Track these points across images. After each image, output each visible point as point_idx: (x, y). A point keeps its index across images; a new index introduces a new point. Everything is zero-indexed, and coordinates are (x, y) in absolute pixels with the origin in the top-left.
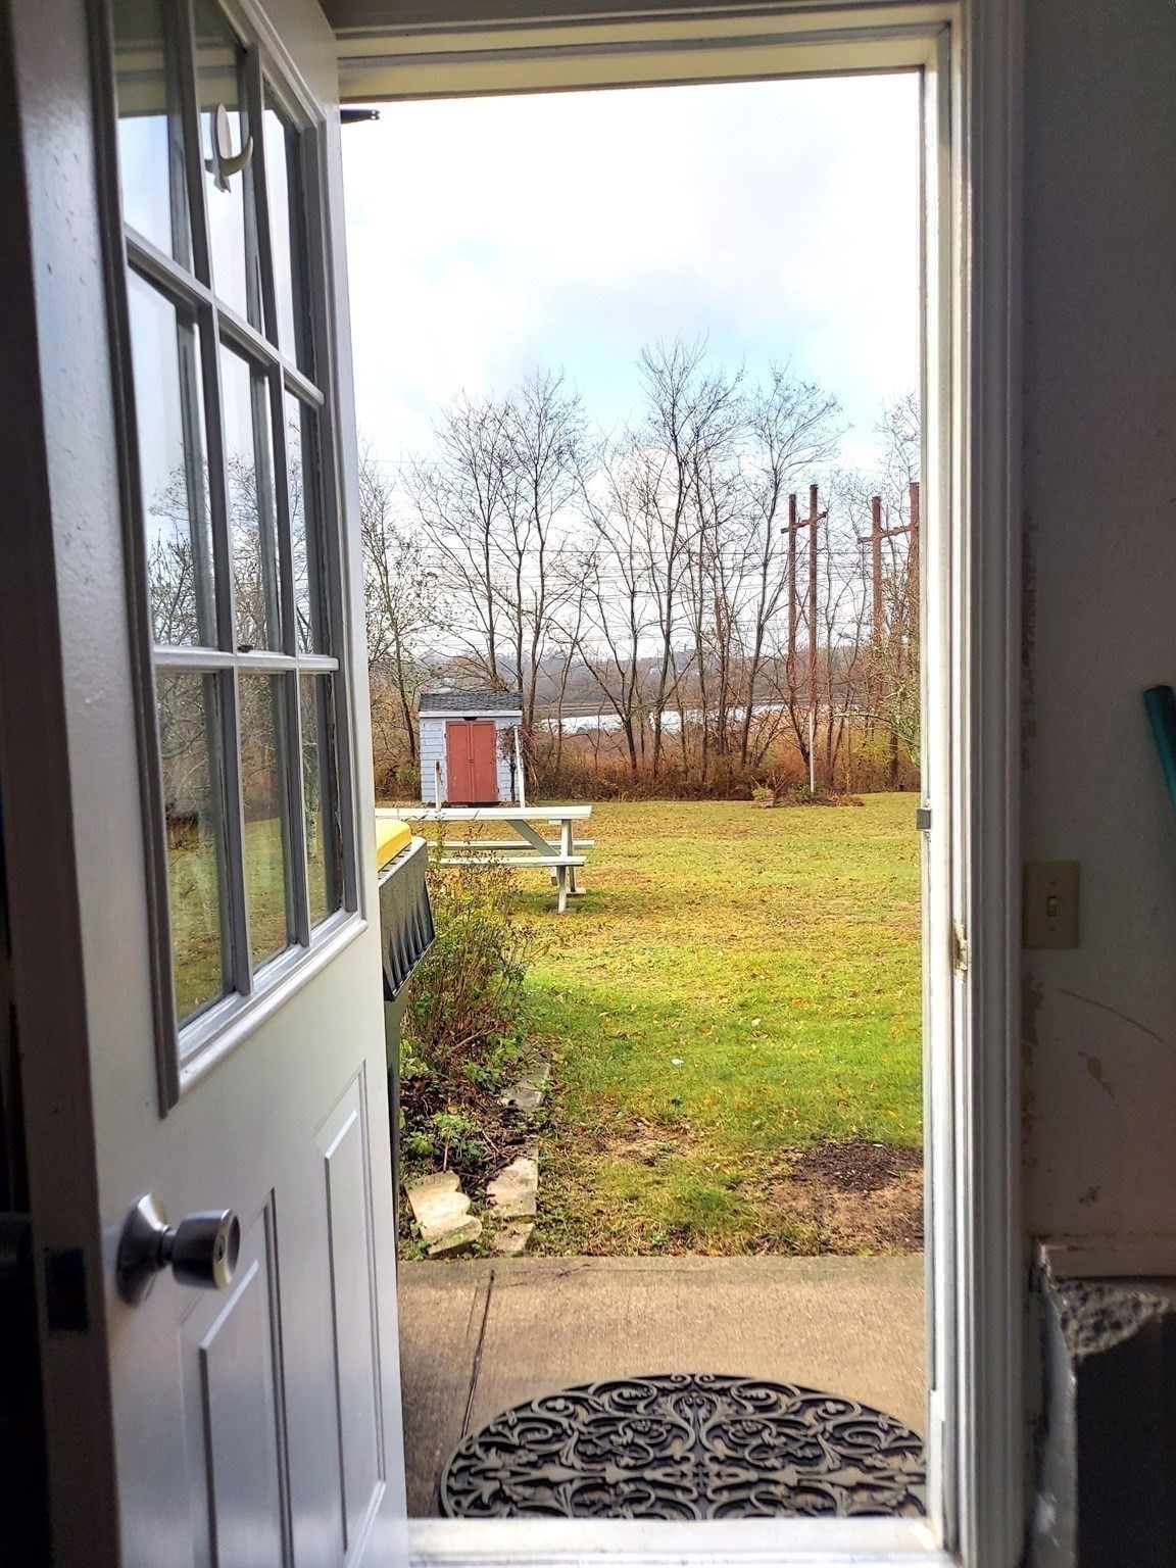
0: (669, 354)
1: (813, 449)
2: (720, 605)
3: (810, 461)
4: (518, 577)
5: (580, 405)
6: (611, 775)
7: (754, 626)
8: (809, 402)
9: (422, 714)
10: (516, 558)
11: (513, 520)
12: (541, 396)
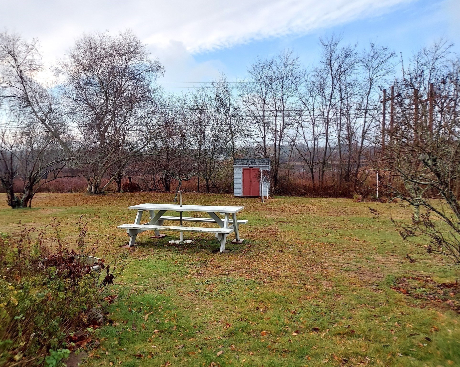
0: (330, 39)
1: (386, 71)
2: (349, 128)
3: (384, 75)
4: (276, 119)
5: (298, 60)
6: (305, 188)
7: (361, 135)
8: (384, 53)
9: (234, 166)
10: (275, 113)
11: (275, 100)
12: (285, 57)
